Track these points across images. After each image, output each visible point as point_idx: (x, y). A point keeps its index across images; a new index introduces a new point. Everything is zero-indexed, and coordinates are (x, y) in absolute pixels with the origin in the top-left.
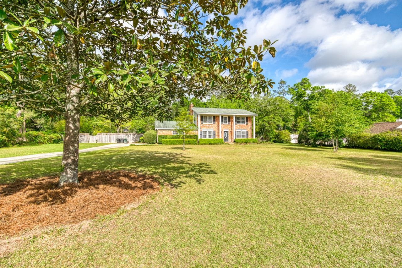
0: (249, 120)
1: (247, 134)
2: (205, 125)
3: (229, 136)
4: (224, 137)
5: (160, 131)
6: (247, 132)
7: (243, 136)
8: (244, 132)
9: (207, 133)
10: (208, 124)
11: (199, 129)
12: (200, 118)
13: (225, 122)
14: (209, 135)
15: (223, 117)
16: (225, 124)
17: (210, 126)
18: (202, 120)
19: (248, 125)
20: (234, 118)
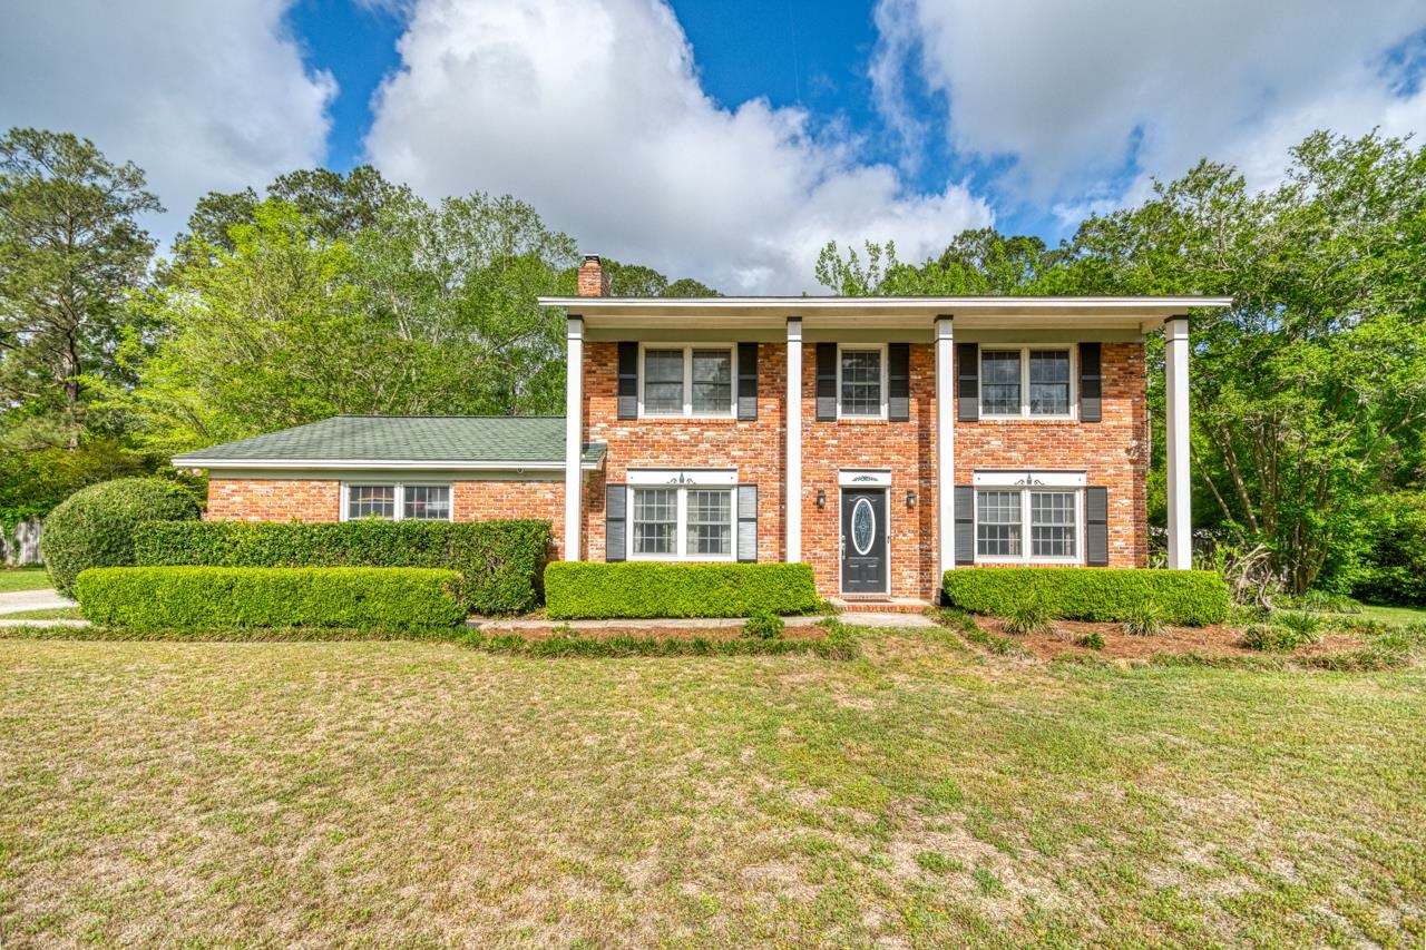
0: (1109, 370)
1: (1098, 523)
2: (658, 434)
3: (902, 540)
4: (850, 550)
5: (231, 486)
6: (1097, 496)
7: (1052, 539)
8: (1064, 496)
9: (682, 506)
10: (689, 423)
11: (574, 466)
12: (613, 365)
13: (862, 398)
14: (690, 528)
15: (833, 346)
16: (853, 418)
17: (710, 434)
18: (634, 382)
19: (1109, 423)
20: (945, 350)
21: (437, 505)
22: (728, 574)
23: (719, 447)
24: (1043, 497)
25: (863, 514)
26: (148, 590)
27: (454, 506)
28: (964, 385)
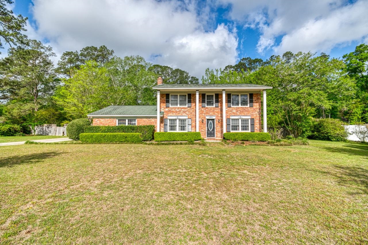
0: (254, 99)
1: (253, 125)
2: (173, 110)
3: (217, 128)
4: (208, 130)
6: (252, 120)
7: (245, 128)
8: (247, 120)
9: (178, 122)
10: (179, 108)
11: (159, 116)
12: (165, 98)
13: (210, 103)
14: (179, 126)
15: (205, 94)
16: (209, 107)
17: (183, 110)
18: (169, 101)
19: (254, 107)
20: (224, 96)
21: (133, 123)
22: (186, 134)
23: (184, 112)
24: (243, 120)
25: (211, 124)
26: (92, 136)
27: (137, 123)
28: (229, 101)
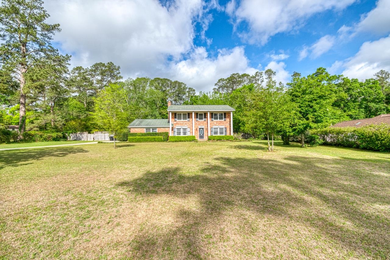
0: (227, 116)
1: (226, 131)
2: (179, 123)
3: (205, 133)
4: (200, 134)
5: (133, 129)
6: (226, 128)
7: (221, 133)
8: (222, 129)
9: (182, 131)
10: (182, 121)
11: (171, 126)
12: (174, 115)
13: (201, 118)
14: (183, 132)
15: (198, 113)
16: (200, 121)
17: (185, 123)
18: (176, 117)
19: (227, 121)
20: (209, 114)
21: (155, 130)
22: (187, 137)
23: (186, 124)
24: (220, 129)
25: (201, 131)
27: (157, 131)
28: (212, 117)
